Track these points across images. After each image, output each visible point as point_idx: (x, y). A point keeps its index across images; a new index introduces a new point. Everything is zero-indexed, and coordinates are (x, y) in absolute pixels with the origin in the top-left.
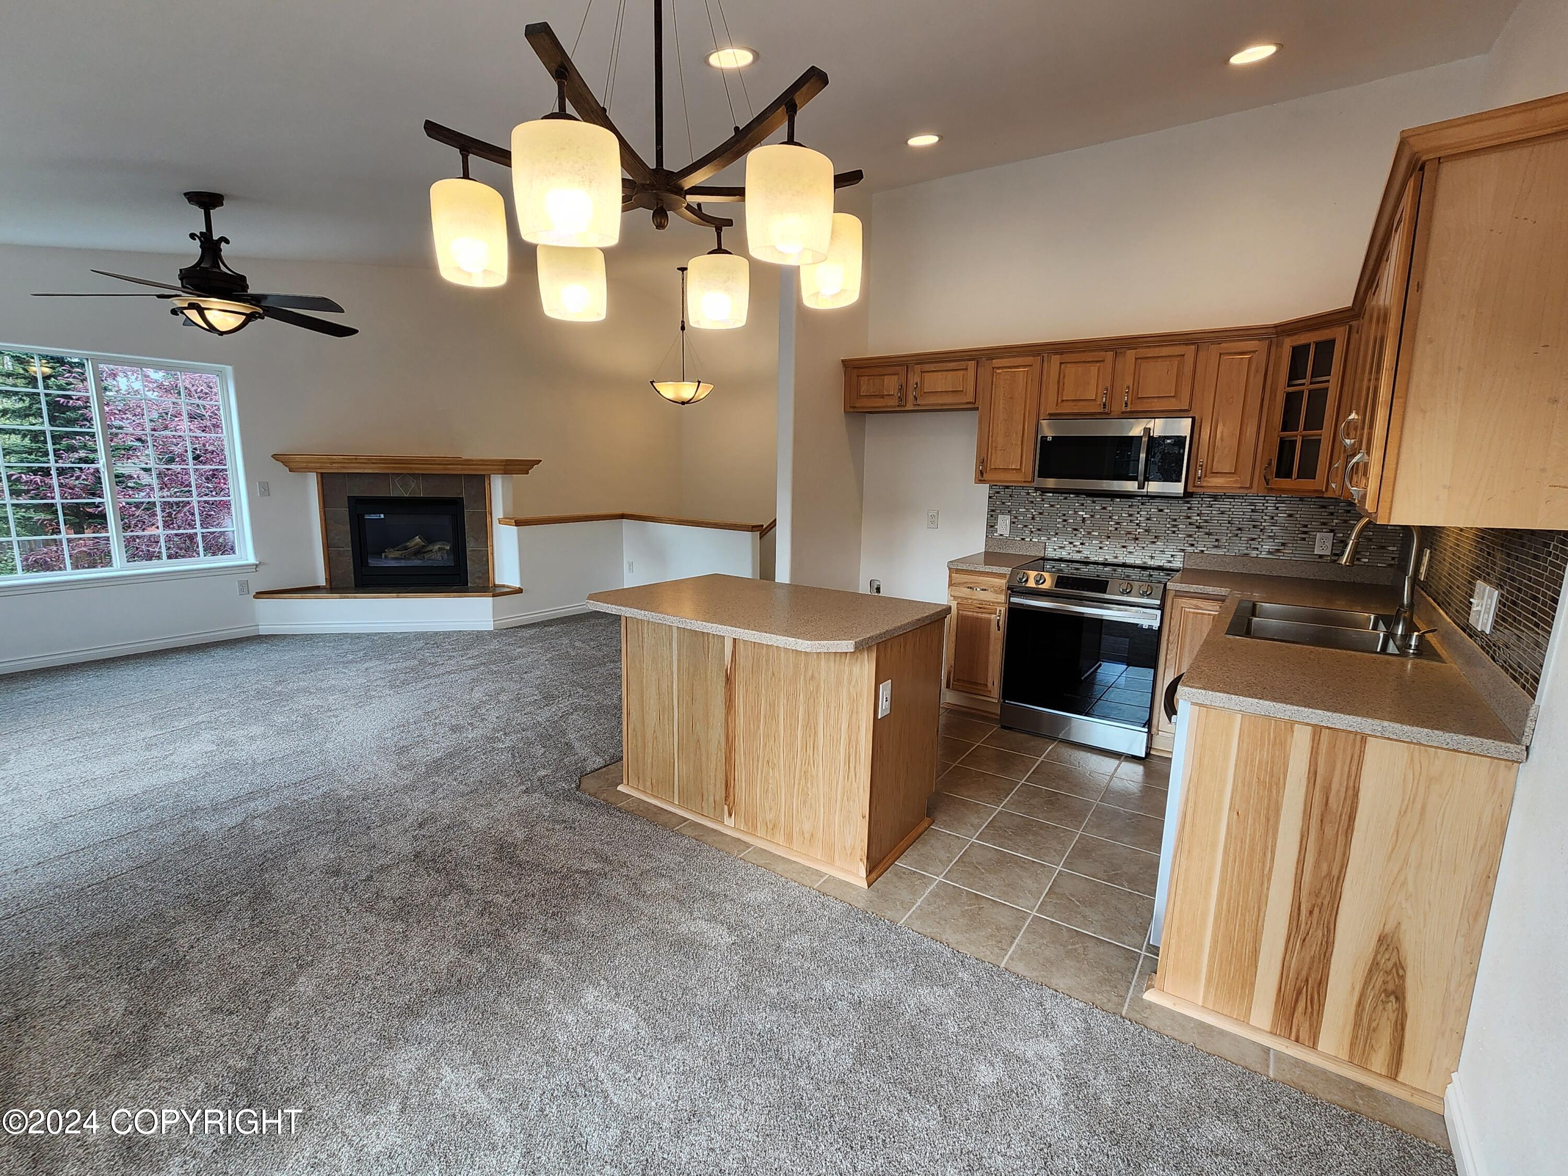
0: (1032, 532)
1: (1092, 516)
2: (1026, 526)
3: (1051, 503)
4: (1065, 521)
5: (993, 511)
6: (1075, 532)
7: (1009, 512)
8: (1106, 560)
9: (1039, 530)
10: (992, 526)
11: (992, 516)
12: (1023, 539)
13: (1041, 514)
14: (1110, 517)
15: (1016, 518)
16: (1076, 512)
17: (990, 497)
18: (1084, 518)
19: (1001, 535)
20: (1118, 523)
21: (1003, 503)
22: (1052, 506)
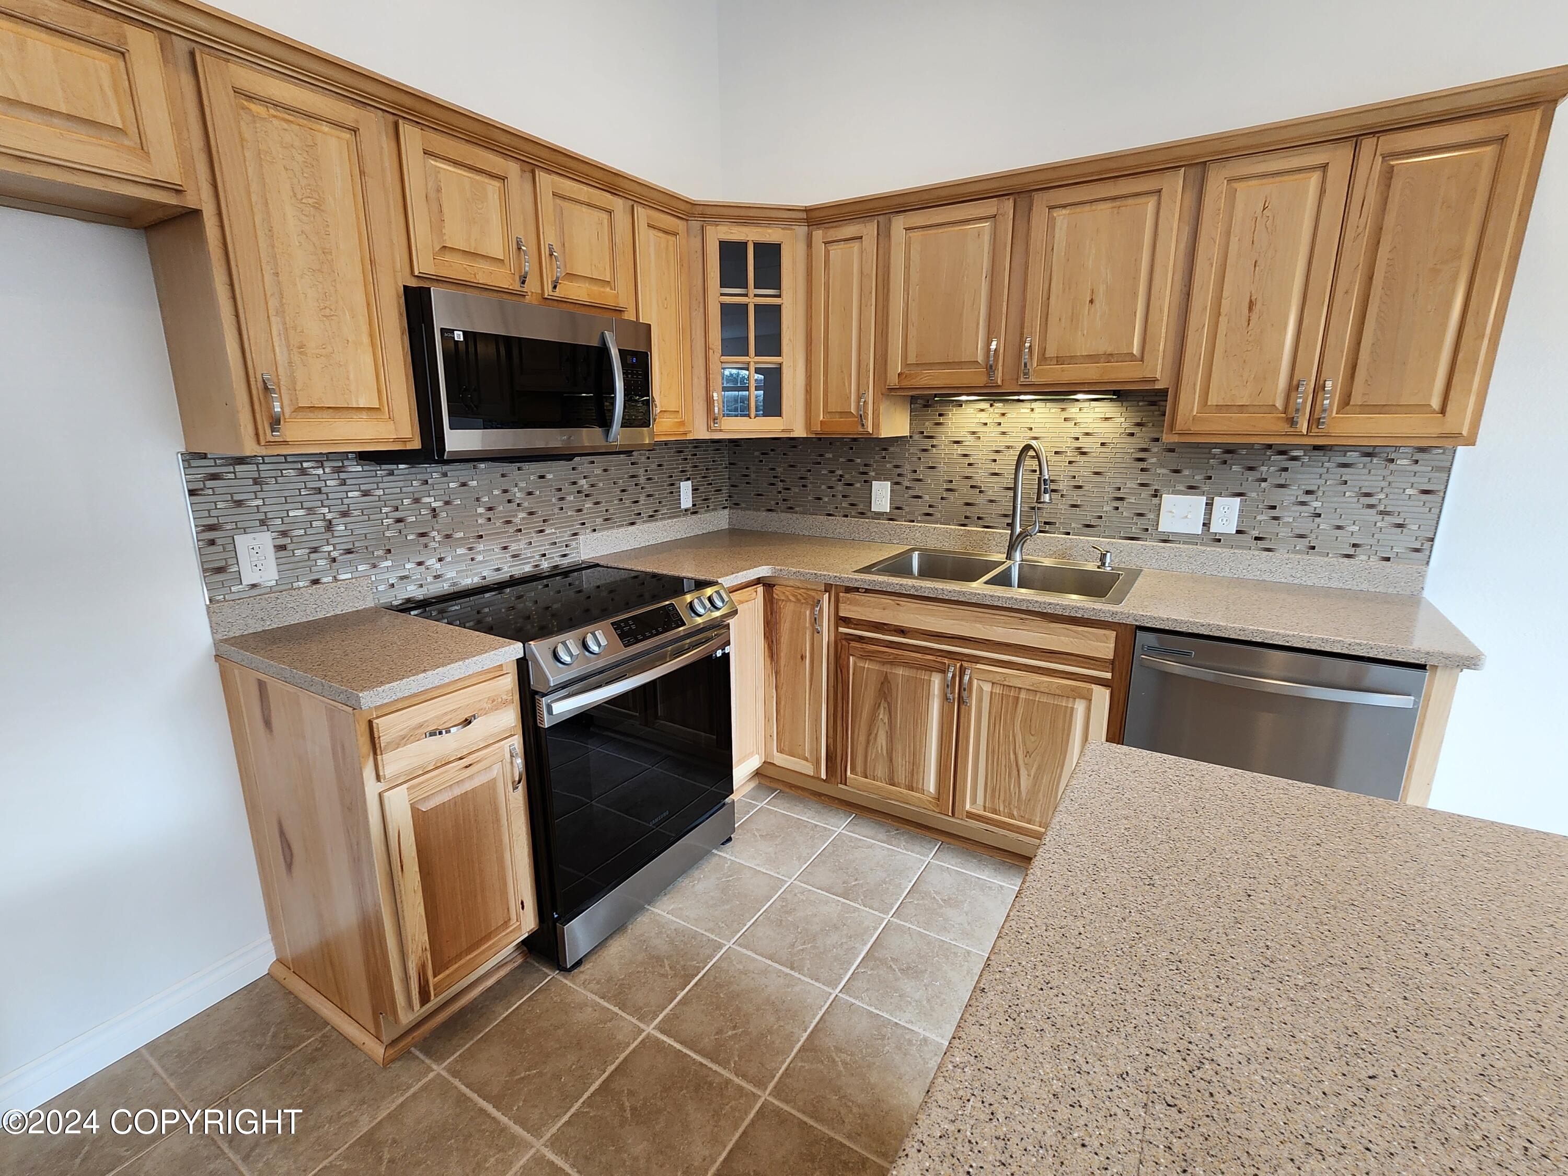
0: (334, 560)
1: (447, 503)
2: (315, 550)
3: (363, 487)
4: (399, 521)
5: (211, 528)
6: (423, 540)
7: (263, 523)
8: (484, 578)
9: (349, 552)
10: (220, 570)
11: (212, 542)
12: (316, 582)
13: (345, 514)
14: (478, 500)
15: (284, 534)
16: (417, 501)
17: (192, 493)
18: (434, 510)
19: (254, 586)
20: (490, 509)
21: (239, 503)
22: (366, 494)
